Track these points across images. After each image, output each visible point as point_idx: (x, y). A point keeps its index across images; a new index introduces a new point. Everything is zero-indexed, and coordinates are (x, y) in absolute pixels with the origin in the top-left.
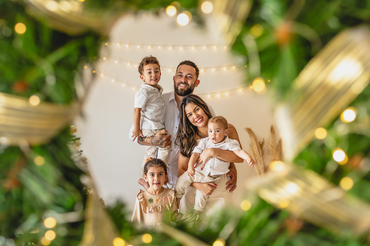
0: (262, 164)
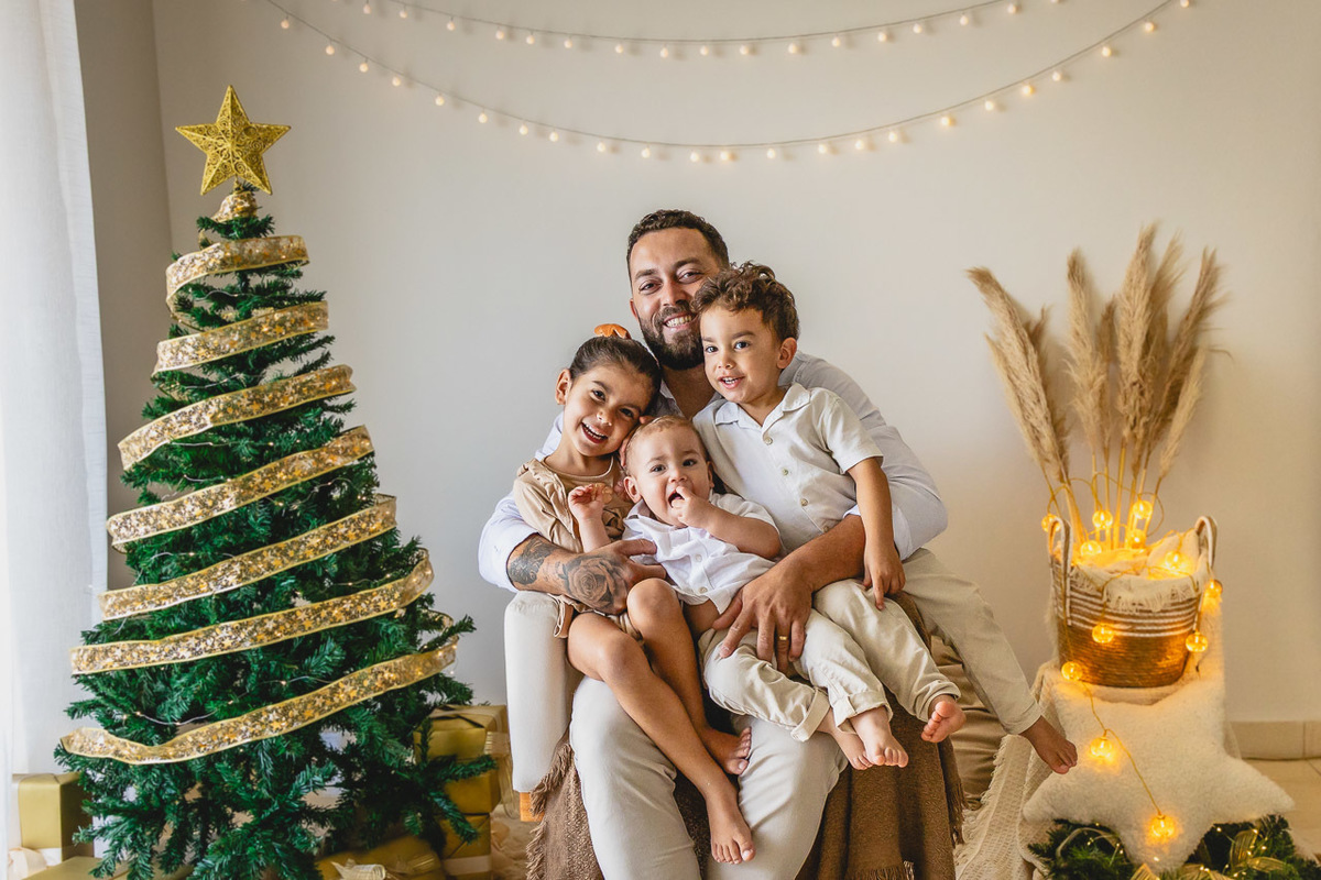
0: (1044, 402)
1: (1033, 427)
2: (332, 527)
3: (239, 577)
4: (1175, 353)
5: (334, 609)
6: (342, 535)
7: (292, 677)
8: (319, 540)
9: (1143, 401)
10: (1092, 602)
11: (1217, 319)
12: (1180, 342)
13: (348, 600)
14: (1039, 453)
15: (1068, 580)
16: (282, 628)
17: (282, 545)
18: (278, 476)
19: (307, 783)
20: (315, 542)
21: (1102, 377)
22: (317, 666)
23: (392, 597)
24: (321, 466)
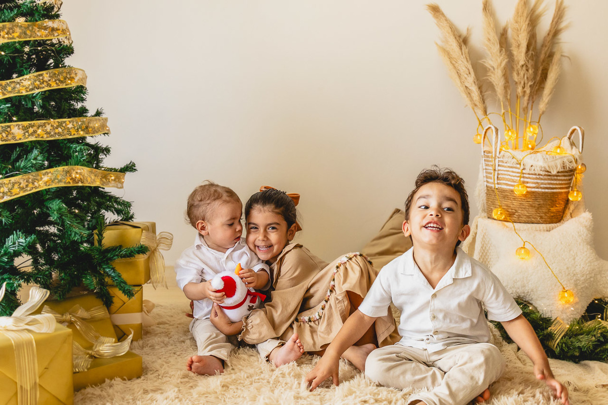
2: (39, 75)
4: (543, 52)
5: (38, 128)
6: (47, 82)
7: (6, 173)
8: (29, 83)
9: (528, 74)
10: (513, 172)
11: (564, 37)
12: (546, 46)
13: (49, 124)
15: (497, 160)
17: (3, 82)
19: (14, 243)
20: (27, 83)
21: (506, 60)
22: (25, 166)
23: (80, 127)
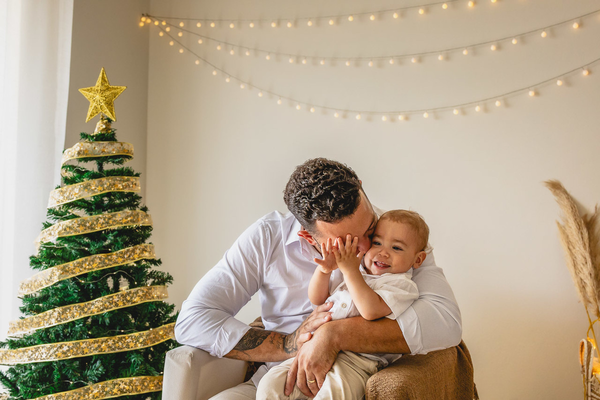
1: (581, 279)
2: (110, 297)
3: (57, 319)
7: (76, 381)
8: (101, 304)
13: (111, 340)
14: (584, 296)
15: (589, 384)
16: (71, 351)
17: (82, 304)
18: (84, 266)
22: (90, 375)
23: (138, 341)
24: (111, 263)
